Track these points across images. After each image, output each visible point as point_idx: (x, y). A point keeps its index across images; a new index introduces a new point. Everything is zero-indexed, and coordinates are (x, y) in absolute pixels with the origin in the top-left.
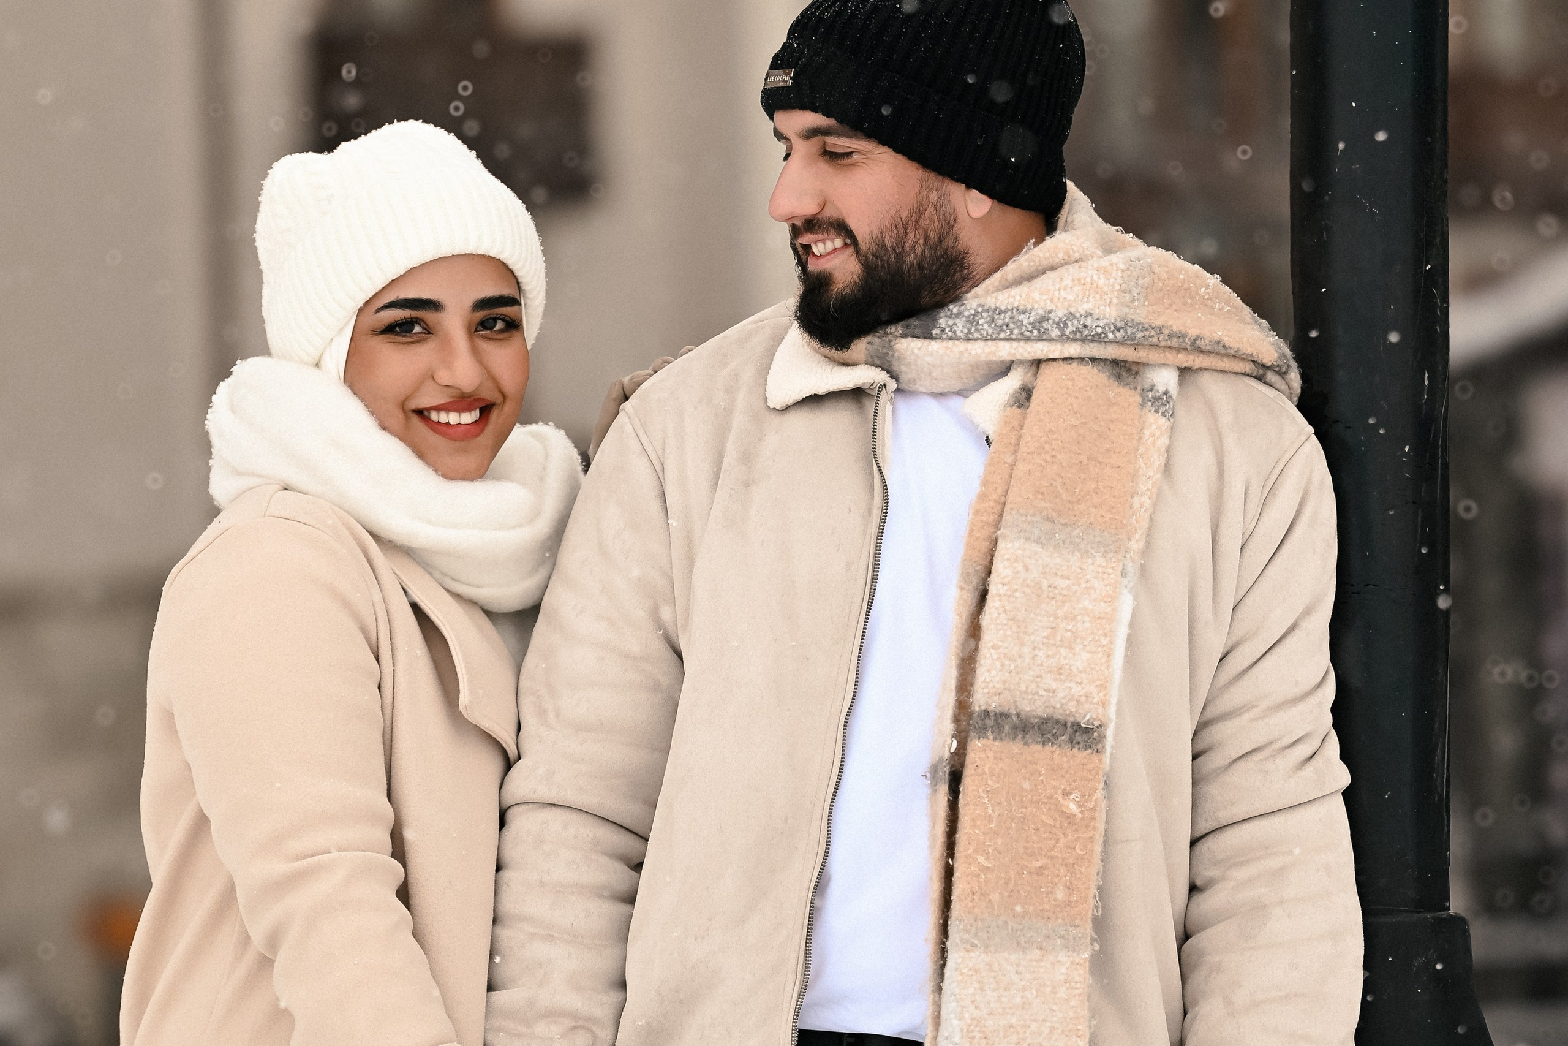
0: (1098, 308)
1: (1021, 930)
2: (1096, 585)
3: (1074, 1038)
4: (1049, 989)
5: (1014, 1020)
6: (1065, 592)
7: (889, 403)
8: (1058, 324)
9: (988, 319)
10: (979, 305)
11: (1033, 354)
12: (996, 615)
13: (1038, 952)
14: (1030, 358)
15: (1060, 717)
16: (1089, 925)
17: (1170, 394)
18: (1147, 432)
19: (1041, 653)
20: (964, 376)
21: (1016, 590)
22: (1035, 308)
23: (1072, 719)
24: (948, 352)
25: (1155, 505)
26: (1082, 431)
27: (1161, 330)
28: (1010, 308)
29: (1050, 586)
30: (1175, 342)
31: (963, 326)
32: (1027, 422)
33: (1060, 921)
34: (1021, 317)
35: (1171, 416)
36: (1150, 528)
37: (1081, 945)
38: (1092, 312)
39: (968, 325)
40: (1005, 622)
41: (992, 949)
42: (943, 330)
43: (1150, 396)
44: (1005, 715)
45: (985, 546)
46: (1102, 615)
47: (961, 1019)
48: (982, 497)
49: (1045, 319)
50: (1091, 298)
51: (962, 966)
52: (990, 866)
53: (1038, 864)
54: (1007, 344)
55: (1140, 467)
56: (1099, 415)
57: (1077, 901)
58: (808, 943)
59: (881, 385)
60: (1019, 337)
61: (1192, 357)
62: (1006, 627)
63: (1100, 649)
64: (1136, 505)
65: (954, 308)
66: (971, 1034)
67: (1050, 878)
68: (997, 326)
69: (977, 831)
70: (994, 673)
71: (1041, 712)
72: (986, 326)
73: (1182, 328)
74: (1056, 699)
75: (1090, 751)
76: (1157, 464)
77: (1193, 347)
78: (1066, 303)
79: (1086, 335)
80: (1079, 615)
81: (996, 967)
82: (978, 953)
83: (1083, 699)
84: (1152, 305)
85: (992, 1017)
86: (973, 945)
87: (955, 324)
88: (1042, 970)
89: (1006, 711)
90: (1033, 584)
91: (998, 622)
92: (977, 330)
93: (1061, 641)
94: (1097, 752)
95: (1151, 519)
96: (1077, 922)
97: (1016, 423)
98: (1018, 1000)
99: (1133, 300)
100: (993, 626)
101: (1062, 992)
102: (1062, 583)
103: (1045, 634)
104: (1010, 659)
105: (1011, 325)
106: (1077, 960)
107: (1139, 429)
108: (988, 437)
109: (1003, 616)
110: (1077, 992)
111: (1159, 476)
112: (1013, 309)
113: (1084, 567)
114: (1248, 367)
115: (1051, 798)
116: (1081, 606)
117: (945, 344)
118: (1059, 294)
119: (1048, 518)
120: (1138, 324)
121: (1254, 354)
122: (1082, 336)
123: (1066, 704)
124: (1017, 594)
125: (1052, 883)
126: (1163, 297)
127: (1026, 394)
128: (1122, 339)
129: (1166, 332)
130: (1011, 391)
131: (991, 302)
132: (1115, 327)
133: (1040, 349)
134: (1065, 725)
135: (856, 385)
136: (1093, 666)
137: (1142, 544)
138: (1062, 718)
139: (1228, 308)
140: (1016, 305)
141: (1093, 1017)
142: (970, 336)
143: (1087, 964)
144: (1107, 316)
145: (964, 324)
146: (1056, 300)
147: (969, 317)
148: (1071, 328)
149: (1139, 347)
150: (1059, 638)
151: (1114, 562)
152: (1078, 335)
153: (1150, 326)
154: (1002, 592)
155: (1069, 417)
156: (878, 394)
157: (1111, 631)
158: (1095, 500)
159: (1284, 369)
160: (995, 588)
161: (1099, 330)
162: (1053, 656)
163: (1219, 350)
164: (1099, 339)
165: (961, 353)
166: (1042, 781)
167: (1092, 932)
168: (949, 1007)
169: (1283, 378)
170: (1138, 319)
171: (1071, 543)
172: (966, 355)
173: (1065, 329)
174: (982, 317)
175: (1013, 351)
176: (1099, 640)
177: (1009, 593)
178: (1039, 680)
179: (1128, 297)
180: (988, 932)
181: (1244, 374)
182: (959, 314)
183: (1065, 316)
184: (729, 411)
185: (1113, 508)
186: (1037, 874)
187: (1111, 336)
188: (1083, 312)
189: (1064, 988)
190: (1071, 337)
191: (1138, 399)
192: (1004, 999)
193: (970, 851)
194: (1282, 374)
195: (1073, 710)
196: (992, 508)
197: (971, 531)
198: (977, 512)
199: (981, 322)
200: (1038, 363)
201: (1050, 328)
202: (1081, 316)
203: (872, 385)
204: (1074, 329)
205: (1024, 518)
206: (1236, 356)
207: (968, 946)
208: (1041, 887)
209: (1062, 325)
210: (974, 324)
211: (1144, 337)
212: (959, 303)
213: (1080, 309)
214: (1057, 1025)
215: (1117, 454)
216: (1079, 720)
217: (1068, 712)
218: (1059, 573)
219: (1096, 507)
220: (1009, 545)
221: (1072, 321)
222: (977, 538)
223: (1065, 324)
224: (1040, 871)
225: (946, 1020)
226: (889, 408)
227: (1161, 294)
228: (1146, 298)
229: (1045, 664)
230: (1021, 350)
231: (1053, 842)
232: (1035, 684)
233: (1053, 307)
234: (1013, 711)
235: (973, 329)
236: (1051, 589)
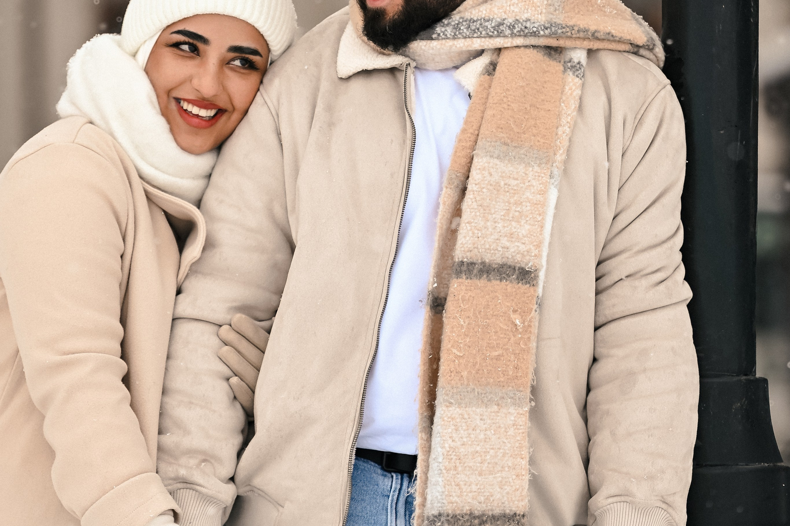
0: (534, 16)
1: (485, 394)
2: (534, 184)
3: (519, 459)
4: (503, 429)
5: (478, 449)
6: (515, 188)
7: (412, 74)
8: (509, 27)
9: (467, 26)
10: (461, 18)
11: (495, 45)
12: (471, 203)
13: (496, 407)
14: (493, 48)
15: (511, 264)
16: (529, 390)
17: (581, 64)
18: (567, 88)
19: (500, 225)
20: (454, 59)
21: (483, 188)
22: (495, 18)
23: (519, 265)
24: (443, 47)
25: (573, 132)
26: (526, 89)
27: (573, 28)
28: (479, 19)
29: (505, 184)
30: (582, 35)
31: (451, 31)
32: (493, 84)
33: (510, 388)
34: (487, 24)
35: (582, 77)
36: (569, 146)
37: (523, 403)
38: (530, 18)
39: (454, 31)
40: (476, 207)
41: (463, 405)
42: (439, 35)
43: (569, 66)
44: (473, 264)
45: (464, 161)
46: (538, 202)
47: (443, 447)
48: (464, 131)
49: (501, 24)
50: (529, 10)
51: (444, 415)
52: (461, 355)
53: (496, 353)
54: (478, 40)
55: (563, 109)
56: (537, 79)
57: (521, 376)
58: (363, 404)
59: (407, 64)
60: (486, 36)
61: (592, 43)
62: (476, 211)
63: (536, 223)
64: (560, 133)
65: (445, 21)
66: (449, 457)
67: (504, 362)
68: (472, 30)
69: (454, 334)
70: (468, 238)
71: (499, 261)
72: (465, 30)
73: (586, 26)
74: (509, 252)
75: (528, 285)
76: (573, 107)
77: (593, 37)
78: (514, 14)
79: (527, 33)
80: (523, 202)
81: (466, 416)
82: (454, 408)
83: (526, 253)
84: (567, 12)
85: (464, 446)
86: (451, 403)
87: (446, 30)
88: (499, 418)
89: (475, 261)
90: (494, 184)
91: (471, 207)
92: (460, 33)
93: (513, 217)
94: (533, 285)
95: (570, 140)
96: (521, 389)
97: (486, 85)
98: (482, 436)
99: (555, 10)
100: (468, 210)
101: (511, 432)
102: (513, 182)
103: (502, 214)
104: (478, 230)
105: (481, 29)
106: (521, 412)
107: (562, 86)
108: (470, 93)
109: (475, 203)
110: (520, 431)
111: (575, 113)
112: (481, 19)
113: (527, 172)
114: (628, 47)
115: (506, 313)
116: (525, 196)
117: (440, 42)
118: (510, 8)
119: (505, 143)
120: (558, 24)
121: (631, 39)
122: (524, 33)
123: (515, 256)
124: (484, 190)
125: (506, 365)
126: (574, 7)
127: (493, 67)
128: (549, 35)
129: (576, 29)
130: (484, 65)
131: (467, 15)
132: (545, 27)
133: (499, 42)
134: (514, 269)
135: (391, 66)
136: (532, 233)
137: (564, 157)
138: (512, 264)
139: (615, 12)
140: (483, 16)
141: (531, 447)
142: (456, 37)
143: (528, 415)
144: (540, 21)
145: (451, 30)
146: (508, 12)
147: (454, 25)
148: (517, 29)
149: (560, 38)
150: (511, 215)
151: (545, 170)
152: (522, 33)
153: (566, 26)
154: (475, 189)
155: (519, 81)
156: (406, 69)
157: (543, 212)
158: (535, 131)
159: (651, 47)
160: (471, 186)
161: (535, 29)
162: (507, 227)
163: (610, 38)
164: (535, 34)
165: (451, 47)
166: (500, 303)
167: (531, 395)
168: (436, 440)
169: (652, 52)
170: (559, 22)
171: (519, 158)
172: (454, 48)
173: (514, 30)
174: (463, 25)
175: (482, 44)
176: (536, 217)
177: (479, 189)
178: (498, 241)
179: (552, 9)
180: (461, 395)
181: (624, 51)
182: (448, 25)
183: (514, 21)
184: (318, 80)
185: (545, 136)
186: (497, 359)
187: (542, 33)
188: (524, 19)
189: (512, 429)
190: (518, 34)
191: (562, 68)
192: (472, 436)
193: (449, 346)
194: (651, 49)
195: (519, 259)
196: (470, 137)
197: (456, 152)
198: (460, 140)
199: (462, 28)
200: (499, 50)
201: (504, 29)
202: (523, 21)
203: (401, 64)
204: (519, 30)
205: (489, 143)
206: (620, 41)
207: (448, 404)
208: (499, 367)
209: (512, 27)
210: (458, 30)
211: (562, 32)
212: (448, 18)
213: (522, 17)
214: (507, 451)
215: (548, 102)
216: (523, 266)
217: (516, 261)
218: (512, 176)
219: (534, 136)
220: (480, 160)
221: (518, 24)
222: (459, 156)
223: (514, 27)
224: (498, 358)
225: (434, 448)
226: (412, 77)
227: (572, 6)
228: (563, 8)
229: (502, 231)
230: (487, 43)
231: (507, 340)
232: (495, 244)
233: (506, 16)
234: (480, 261)
235: (457, 33)
236: (506, 186)
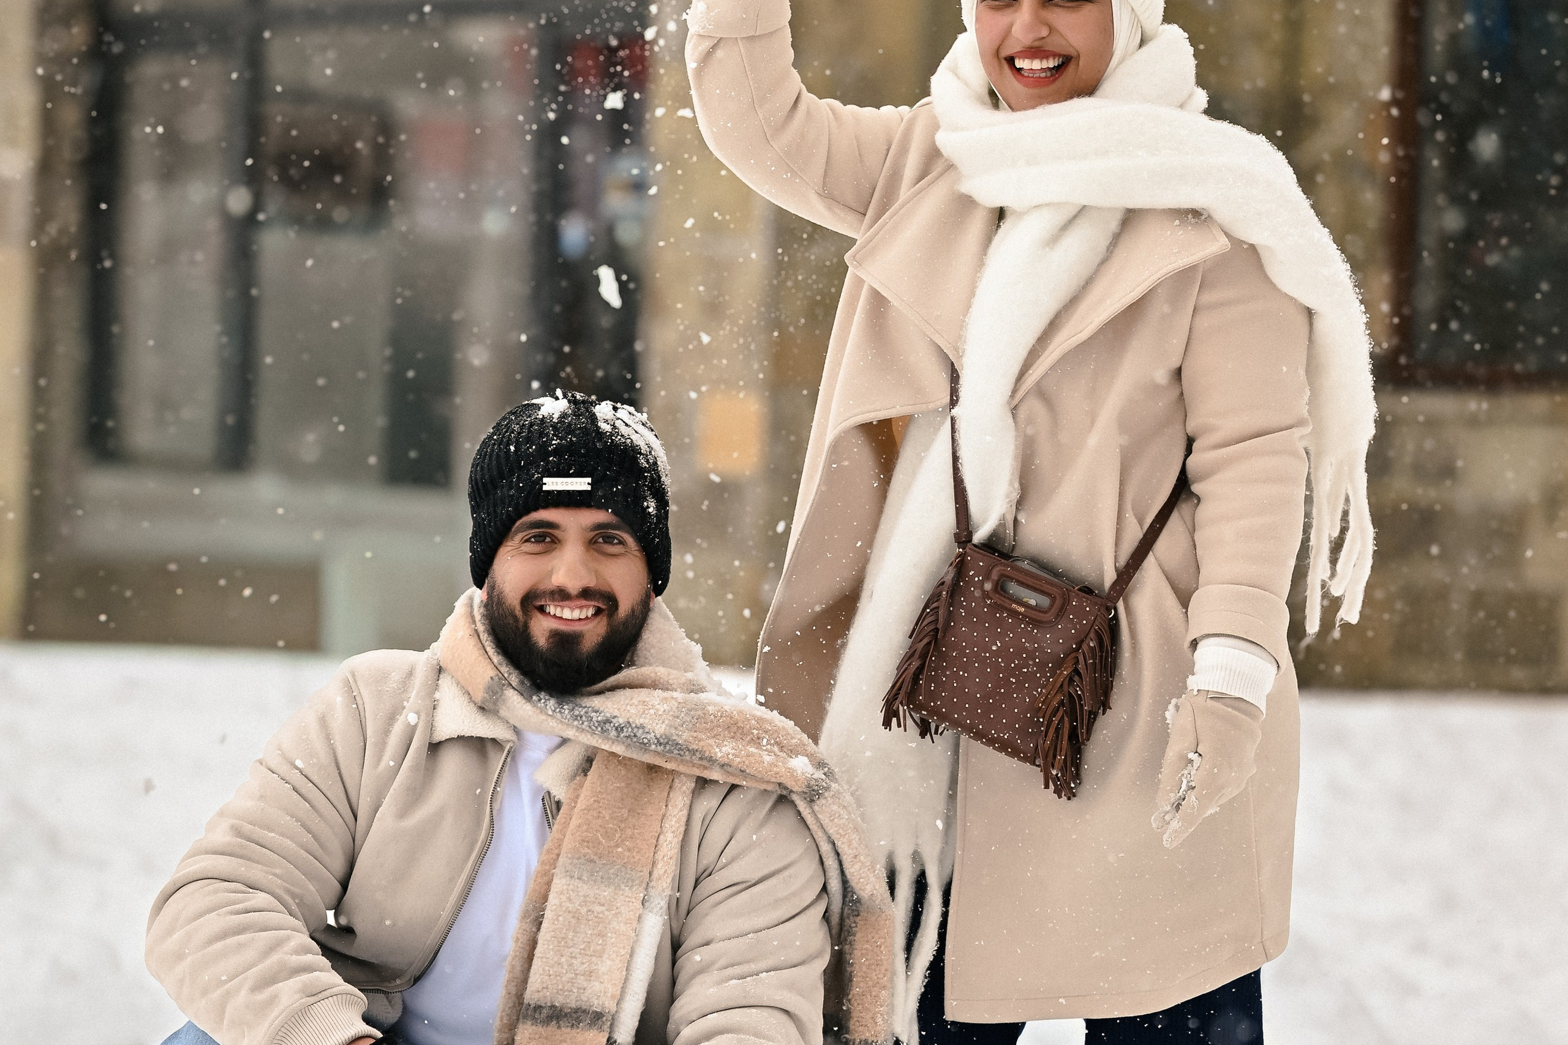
0: (651, 724)
2: (623, 911)
6: (600, 916)
11: (593, 744)
12: (544, 933)
15: (586, 1007)
19: (577, 962)
22: (605, 711)
23: (593, 1008)
24: (535, 716)
27: (694, 752)
28: (588, 705)
29: (588, 911)
31: (552, 706)
34: (593, 714)
38: (645, 726)
42: (540, 700)
44: (540, 1007)
46: (624, 933)
49: (608, 721)
50: (648, 716)
60: (587, 728)
63: (619, 958)
68: (574, 715)
71: (573, 1004)
72: (567, 712)
74: (585, 994)
75: (600, 1031)
78: (628, 715)
79: (634, 743)
80: (608, 933)
83: (602, 994)
84: (696, 732)
90: (574, 911)
92: (560, 712)
93: (594, 952)
94: (603, 1031)
99: (681, 725)
100: (541, 941)
102: (598, 909)
104: (550, 967)
105: (584, 718)
109: (550, 934)
113: (616, 897)
116: (610, 926)
119: (590, 860)
120: (678, 743)
122: (631, 742)
123: (592, 998)
126: (711, 728)
127: (589, 764)
128: (661, 752)
129: (698, 754)
132: (659, 742)
134: (587, 1013)
135: (492, 735)
136: (612, 971)
138: (588, 1009)
140: (594, 705)
144: (656, 732)
146: (622, 711)
148: (625, 734)
150: (593, 948)
151: (637, 893)
152: (629, 741)
153: (687, 747)
154: (550, 916)
158: (631, 845)
160: (547, 913)
161: (646, 741)
162: (586, 963)
164: (644, 746)
165: (545, 723)
170: (679, 740)
171: (607, 878)
173: (621, 733)
176: (619, 951)
177: (554, 917)
178: (573, 981)
179: (677, 722)
183: (624, 723)
185: (641, 852)
187: (652, 747)
188: (638, 725)
190: (623, 740)
195: (597, 1002)
199: (565, 707)
200: (598, 751)
201: (610, 729)
202: (636, 726)
204: (627, 736)
205: (570, 861)
209: (620, 730)
211: (679, 754)
213: (637, 722)
216: (598, 1009)
217: (593, 1005)
218: (597, 901)
219: (629, 850)
220: (561, 881)
221: (628, 728)
222: (540, 882)
223: (622, 729)
227: (710, 725)
228: (694, 725)
229: (580, 969)
232: (570, 984)
233: (616, 713)
234: (549, 1005)
235: (558, 710)
236: (589, 913)
